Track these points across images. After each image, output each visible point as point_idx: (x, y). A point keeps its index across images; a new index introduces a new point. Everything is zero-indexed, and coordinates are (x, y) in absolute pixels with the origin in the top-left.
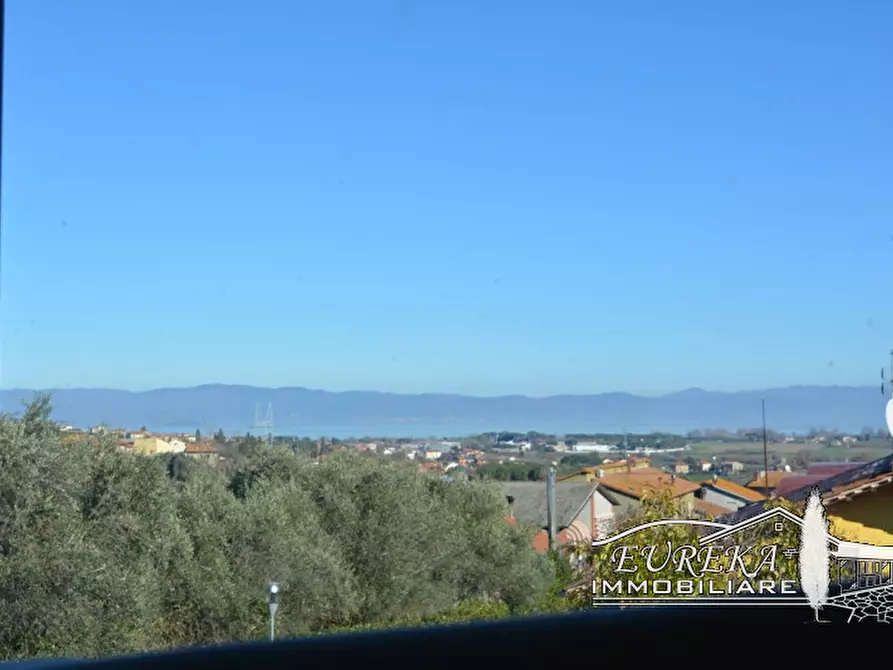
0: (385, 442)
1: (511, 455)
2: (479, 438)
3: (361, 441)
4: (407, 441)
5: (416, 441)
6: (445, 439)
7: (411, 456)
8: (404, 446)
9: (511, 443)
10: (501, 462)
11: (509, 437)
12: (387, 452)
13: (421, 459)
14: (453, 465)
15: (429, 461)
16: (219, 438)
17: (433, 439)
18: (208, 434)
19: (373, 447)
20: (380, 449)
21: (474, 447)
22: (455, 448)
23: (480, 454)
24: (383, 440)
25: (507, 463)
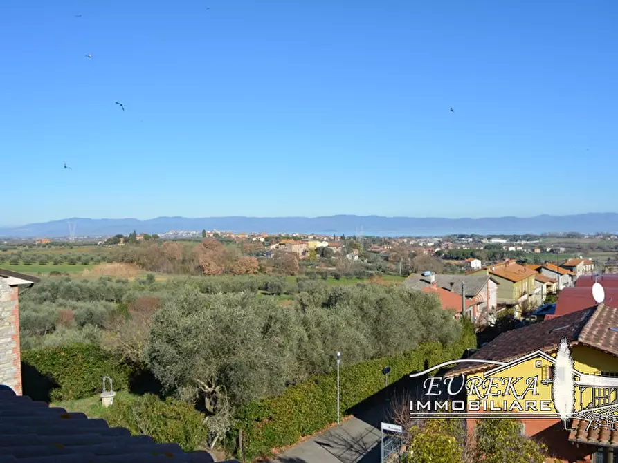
0: (410, 238)
1: (463, 244)
2: (450, 237)
3: (400, 238)
4: (419, 238)
5: (424, 238)
6: (436, 237)
7: (421, 245)
8: (418, 240)
9: (463, 239)
10: (459, 248)
11: (462, 236)
12: (411, 243)
13: (425, 246)
14: (438, 249)
15: (429, 247)
16: (342, 238)
17: (431, 237)
18: (339, 235)
19: (405, 240)
20: (408, 242)
21: (448, 241)
22: (439, 241)
23: (450, 244)
24: (409, 237)
25: (462, 248)
